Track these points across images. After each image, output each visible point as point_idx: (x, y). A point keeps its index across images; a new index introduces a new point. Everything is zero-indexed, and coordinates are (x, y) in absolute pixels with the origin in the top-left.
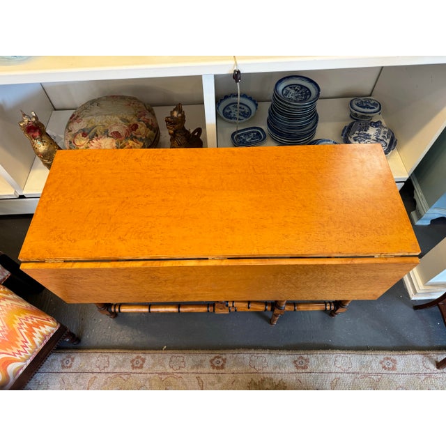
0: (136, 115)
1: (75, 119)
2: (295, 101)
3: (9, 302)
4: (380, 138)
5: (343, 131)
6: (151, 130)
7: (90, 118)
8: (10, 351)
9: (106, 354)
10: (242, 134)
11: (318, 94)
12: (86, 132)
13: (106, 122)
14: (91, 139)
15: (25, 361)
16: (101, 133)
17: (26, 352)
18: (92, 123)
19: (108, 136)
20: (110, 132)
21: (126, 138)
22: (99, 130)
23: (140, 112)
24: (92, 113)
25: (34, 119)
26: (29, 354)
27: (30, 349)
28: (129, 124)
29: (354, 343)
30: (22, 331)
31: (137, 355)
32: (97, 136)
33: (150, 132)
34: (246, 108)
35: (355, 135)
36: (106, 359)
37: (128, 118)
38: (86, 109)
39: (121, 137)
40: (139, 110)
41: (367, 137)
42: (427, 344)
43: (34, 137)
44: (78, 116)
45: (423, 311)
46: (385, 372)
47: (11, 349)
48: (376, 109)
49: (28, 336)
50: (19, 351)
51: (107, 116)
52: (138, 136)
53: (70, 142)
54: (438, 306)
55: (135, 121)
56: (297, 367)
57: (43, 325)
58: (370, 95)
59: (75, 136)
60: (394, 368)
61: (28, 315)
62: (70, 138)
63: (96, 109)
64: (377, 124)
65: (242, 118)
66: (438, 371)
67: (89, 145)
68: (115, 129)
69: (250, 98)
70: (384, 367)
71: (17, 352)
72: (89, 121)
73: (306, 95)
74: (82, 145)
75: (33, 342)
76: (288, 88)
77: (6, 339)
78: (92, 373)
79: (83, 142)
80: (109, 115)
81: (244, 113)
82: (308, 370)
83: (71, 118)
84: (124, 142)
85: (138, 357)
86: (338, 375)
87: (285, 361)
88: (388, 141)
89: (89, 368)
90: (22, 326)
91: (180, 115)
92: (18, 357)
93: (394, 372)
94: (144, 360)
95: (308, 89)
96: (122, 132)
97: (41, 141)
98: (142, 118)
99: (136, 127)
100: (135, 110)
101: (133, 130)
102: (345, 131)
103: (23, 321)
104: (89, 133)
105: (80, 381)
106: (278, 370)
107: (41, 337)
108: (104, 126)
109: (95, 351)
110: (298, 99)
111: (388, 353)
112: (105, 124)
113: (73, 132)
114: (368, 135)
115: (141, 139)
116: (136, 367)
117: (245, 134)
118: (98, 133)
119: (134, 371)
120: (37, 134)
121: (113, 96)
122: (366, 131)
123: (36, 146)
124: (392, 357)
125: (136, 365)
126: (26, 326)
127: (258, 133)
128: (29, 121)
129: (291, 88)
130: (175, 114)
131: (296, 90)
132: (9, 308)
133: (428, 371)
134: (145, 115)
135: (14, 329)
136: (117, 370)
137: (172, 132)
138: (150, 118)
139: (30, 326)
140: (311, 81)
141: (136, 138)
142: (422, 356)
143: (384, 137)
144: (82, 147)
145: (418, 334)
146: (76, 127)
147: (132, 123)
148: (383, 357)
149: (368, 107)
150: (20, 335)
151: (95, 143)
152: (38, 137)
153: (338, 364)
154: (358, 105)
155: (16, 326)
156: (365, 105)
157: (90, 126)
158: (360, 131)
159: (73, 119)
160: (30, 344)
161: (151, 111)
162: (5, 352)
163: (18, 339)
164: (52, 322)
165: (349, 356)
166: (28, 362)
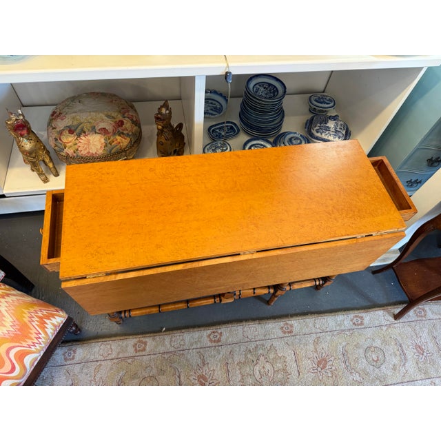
0: (120, 112)
1: (58, 116)
2: (266, 98)
3: (14, 298)
4: (338, 129)
5: (306, 124)
6: (136, 126)
7: (74, 114)
8: (24, 344)
9: (108, 342)
10: (217, 129)
11: (285, 92)
12: (73, 128)
13: (91, 119)
14: (79, 135)
15: (40, 352)
16: (89, 130)
17: (40, 344)
18: (77, 120)
19: (96, 133)
20: (97, 129)
21: (114, 134)
22: (87, 127)
23: (123, 108)
24: (75, 110)
25: (21, 118)
26: (43, 345)
27: (43, 340)
28: (115, 120)
29: (328, 307)
30: (34, 324)
31: (138, 339)
32: (85, 132)
33: (136, 128)
34: (217, 104)
35: (317, 128)
36: (109, 347)
37: (113, 115)
38: (68, 106)
39: (108, 133)
40: (121, 107)
41: (327, 129)
42: (385, 302)
43: (22, 135)
44: (60, 113)
45: (380, 274)
46: (356, 327)
47: (26, 342)
48: (332, 104)
49: (40, 327)
50: (33, 343)
51: (92, 113)
52: (125, 132)
53: (56, 139)
54: (393, 268)
55: (120, 117)
56: (284, 333)
57: (53, 316)
58: (324, 92)
59: (61, 133)
60: (362, 324)
61: (37, 308)
62: (55, 135)
63: (79, 106)
64: (334, 118)
65: (214, 113)
66: (396, 322)
67: (77, 142)
68: (102, 125)
69: (221, 95)
70: (354, 324)
71: (32, 344)
72: (73, 118)
73: (274, 93)
74: (70, 142)
75: (46, 333)
76: (257, 86)
77: (18, 333)
78: (97, 361)
79: (70, 139)
80: (93, 112)
81: (216, 108)
82: (293, 334)
83: (52, 115)
84: (112, 138)
85: (139, 341)
86: (318, 335)
87: (273, 328)
88: (344, 132)
89: (92, 357)
90: (33, 319)
91: (168, 112)
92: (33, 349)
93: (363, 327)
94: (145, 343)
95: (275, 87)
96: (110, 128)
97: (28, 139)
98: (126, 115)
99: (121, 123)
100: (119, 107)
101: (119, 126)
102: (308, 124)
103: (33, 314)
104: (75, 130)
105: (85, 370)
106: (267, 337)
107: (52, 327)
108: (90, 122)
109: (97, 340)
110: (268, 96)
111: (356, 312)
112: (90, 120)
113: (58, 130)
114: (328, 127)
115: (128, 135)
116: (139, 351)
117: (220, 128)
118: (85, 129)
119: (138, 354)
120: (25, 132)
121: (94, 93)
122: (326, 123)
123: (23, 144)
124: (360, 315)
125: (138, 349)
126: (37, 319)
127: (232, 128)
128: (17, 120)
129: (260, 85)
130: (164, 111)
131: (265, 88)
132: (16, 304)
133: (388, 323)
134: (128, 111)
135: (25, 323)
136: (121, 356)
137: (160, 127)
138: (134, 115)
139: (41, 318)
140: (277, 80)
141: (123, 133)
142: (382, 312)
143: (341, 128)
144: (70, 144)
145: (377, 294)
146: (61, 124)
147: (117, 120)
148: (352, 315)
149: (325, 103)
150: (32, 327)
151: (83, 139)
152: (26, 135)
153: (317, 326)
154: (316, 101)
155: (26, 320)
156: (322, 100)
157: (75, 123)
158: (321, 123)
159: (55, 116)
160: (43, 335)
161: (132, 107)
162: (20, 345)
163: (31, 331)
164: (61, 313)
165: (325, 317)
166: (42, 353)
